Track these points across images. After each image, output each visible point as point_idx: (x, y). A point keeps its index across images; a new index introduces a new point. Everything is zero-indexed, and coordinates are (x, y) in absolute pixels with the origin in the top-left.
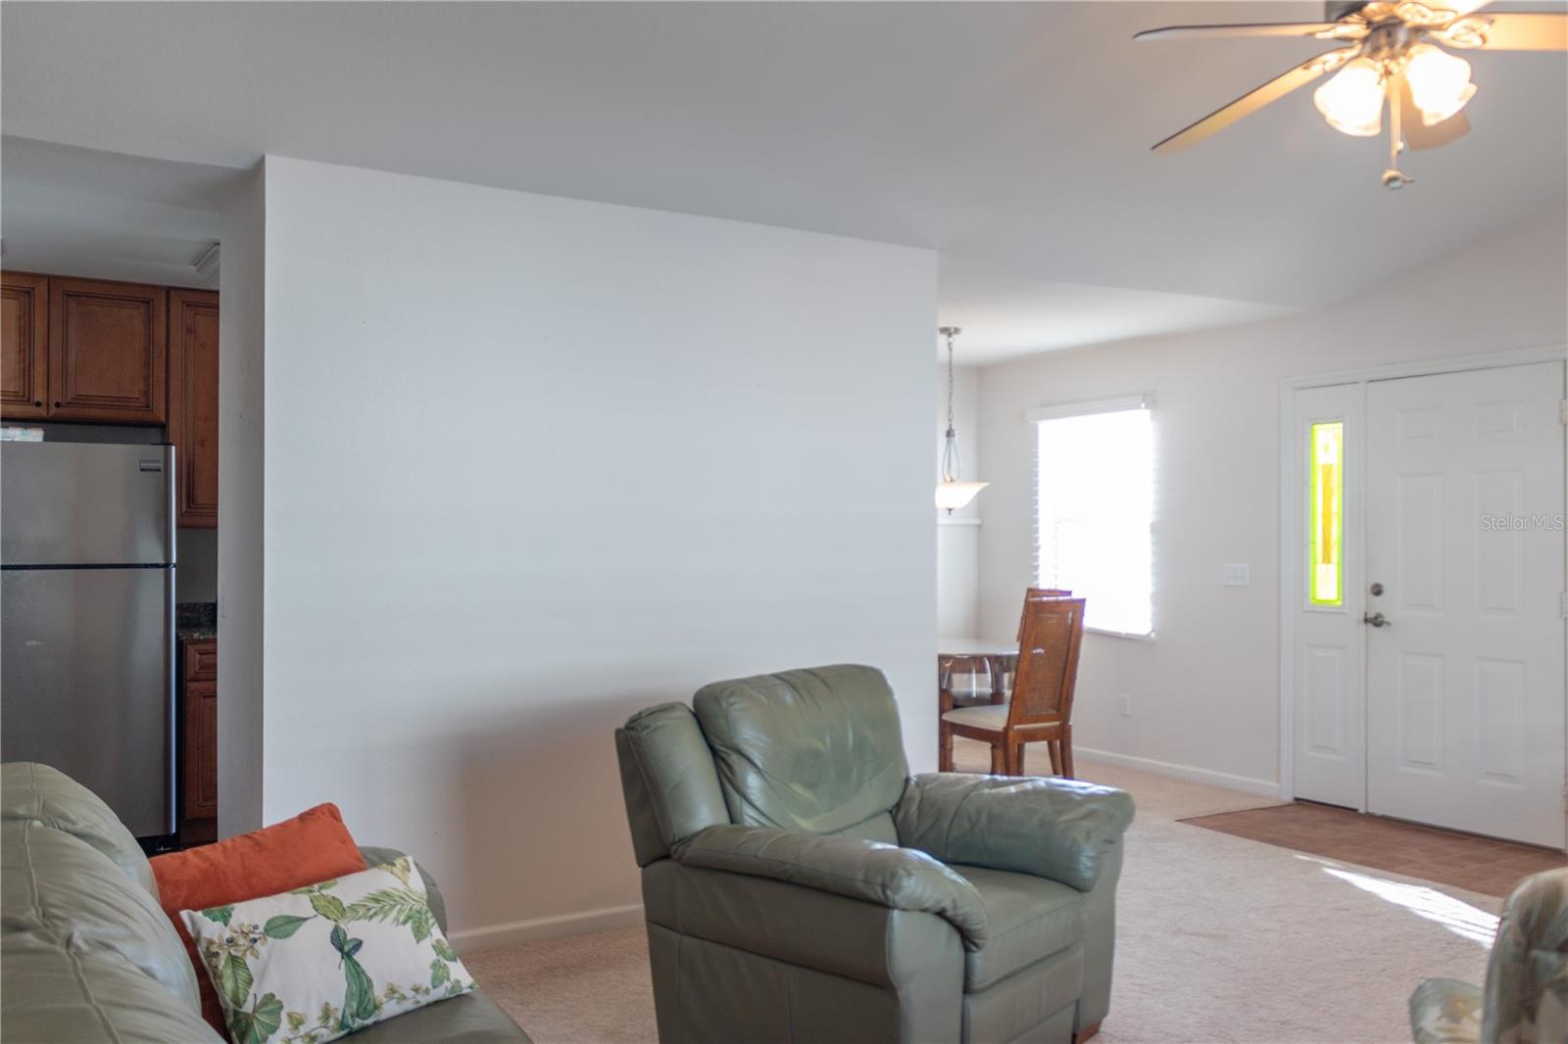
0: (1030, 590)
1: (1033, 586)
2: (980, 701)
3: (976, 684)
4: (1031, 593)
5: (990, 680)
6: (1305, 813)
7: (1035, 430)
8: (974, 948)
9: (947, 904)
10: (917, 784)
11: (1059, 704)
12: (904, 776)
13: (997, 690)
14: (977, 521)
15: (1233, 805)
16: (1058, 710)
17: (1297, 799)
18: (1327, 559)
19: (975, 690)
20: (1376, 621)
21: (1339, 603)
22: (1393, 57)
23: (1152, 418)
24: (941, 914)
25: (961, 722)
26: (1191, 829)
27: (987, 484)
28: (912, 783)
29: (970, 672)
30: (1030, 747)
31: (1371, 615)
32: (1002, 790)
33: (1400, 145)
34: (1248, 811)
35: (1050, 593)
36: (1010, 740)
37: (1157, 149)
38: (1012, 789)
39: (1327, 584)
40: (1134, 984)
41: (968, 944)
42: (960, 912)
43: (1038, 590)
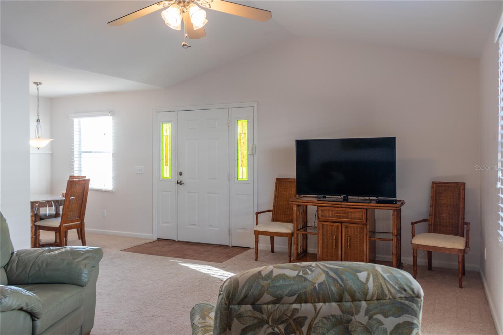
0: (70, 176)
1: (72, 175)
2: (51, 216)
3: (49, 211)
4: (71, 177)
5: (54, 209)
6: (161, 243)
7: (73, 121)
8: (36, 319)
9: (24, 305)
10: (17, 254)
11: (80, 215)
12: (11, 252)
13: (57, 212)
14: (51, 152)
15: (139, 243)
16: (80, 217)
17: (158, 239)
18: (167, 165)
19: (48, 213)
20: (180, 183)
21: (170, 178)
22: (185, 6)
23: (113, 119)
24: (21, 309)
25: (43, 225)
26: (125, 253)
27: (53, 139)
28: (15, 254)
29: (46, 207)
30: (70, 232)
31: (179, 182)
32: (53, 253)
33: (187, 35)
34: (143, 244)
35: (78, 177)
36: (62, 230)
37: (109, 24)
38: (57, 252)
39: (166, 172)
40: (103, 313)
41: (33, 318)
42: (29, 307)
43: (74, 176)
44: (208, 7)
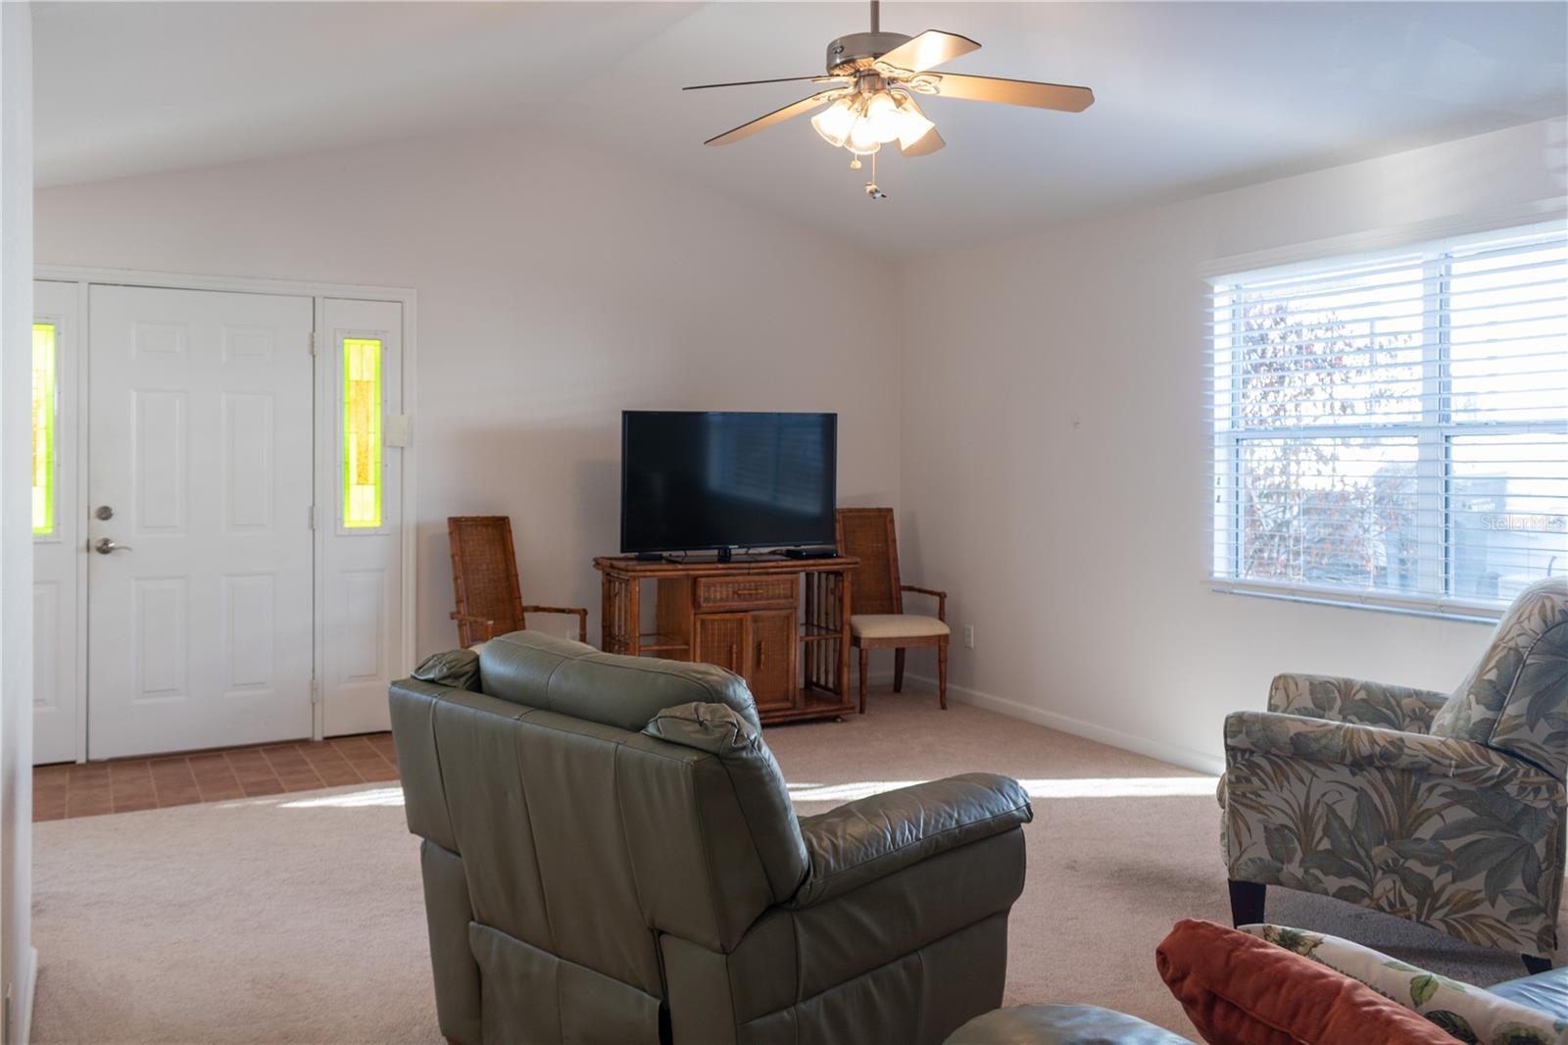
20: (103, 548)
21: (50, 531)
31: (94, 542)
44: (933, 92)
